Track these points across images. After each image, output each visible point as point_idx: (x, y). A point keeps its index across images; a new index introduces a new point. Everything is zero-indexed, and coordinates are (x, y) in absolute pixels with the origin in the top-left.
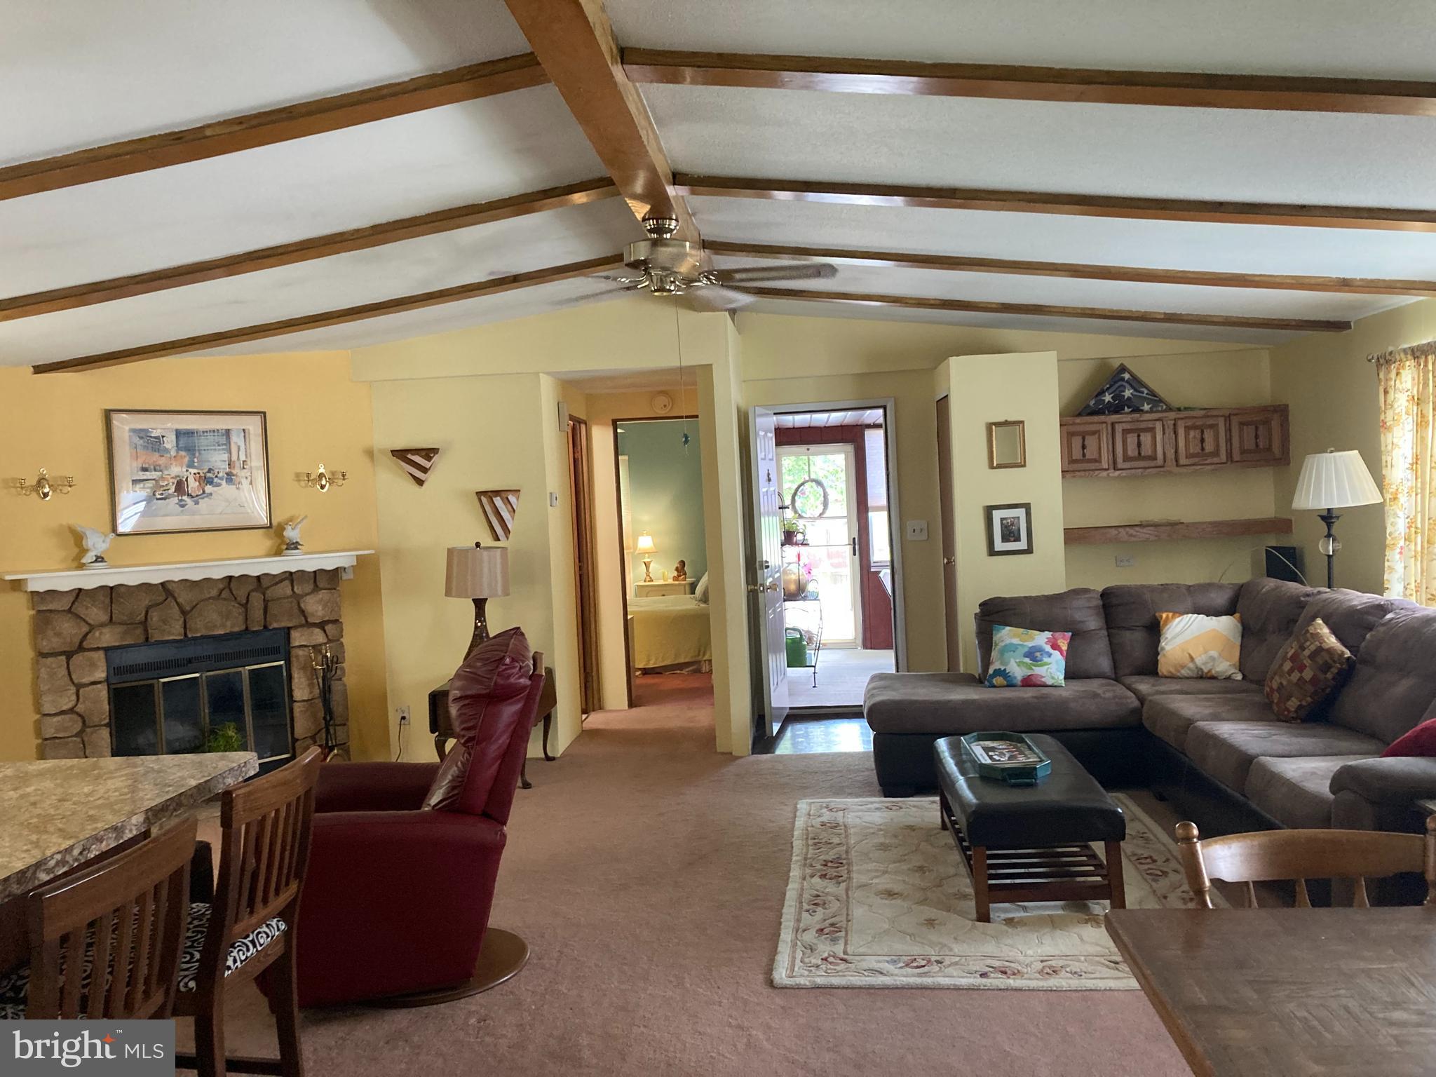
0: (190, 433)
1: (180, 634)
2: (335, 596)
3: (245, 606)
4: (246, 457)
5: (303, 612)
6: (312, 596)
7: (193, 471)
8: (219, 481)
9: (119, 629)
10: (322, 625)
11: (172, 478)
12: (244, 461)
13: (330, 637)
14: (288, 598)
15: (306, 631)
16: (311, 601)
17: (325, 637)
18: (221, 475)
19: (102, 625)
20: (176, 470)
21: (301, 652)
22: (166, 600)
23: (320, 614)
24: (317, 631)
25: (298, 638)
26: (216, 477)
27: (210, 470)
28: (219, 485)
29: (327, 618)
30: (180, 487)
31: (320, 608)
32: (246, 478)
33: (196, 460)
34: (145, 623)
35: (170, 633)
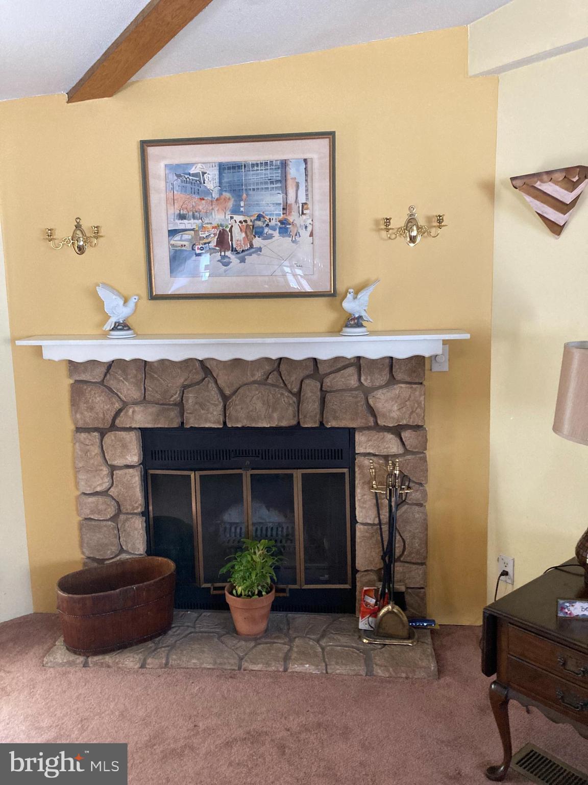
0: (235, 167)
1: (219, 422)
2: (417, 393)
3: (298, 394)
4: (307, 199)
5: (372, 411)
6: (385, 391)
7: (239, 218)
8: (271, 232)
9: (153, 409)
10: (397, 431)
11: (213, 228)
12: (303, 204)
13: (408, 447)
14: (351, 390)
15: (375, 435)
16: (382, 397)
17: (400, 446)
18: (273, 223)
19: (136, 403)
20: (219, 217)
21: (366, 462)
22: (204, 379)
23: (395, 414)
24: (390, 436)
25: (363, 443)
26: (267, 225)
27: (259, 217)
28: (270, 237)
29: (404, 422)
30: (223, 240)
31: (395, 408)
32: (306, 227)
33: (242, 204)
34: (180, 405)
35: (206, 420)
